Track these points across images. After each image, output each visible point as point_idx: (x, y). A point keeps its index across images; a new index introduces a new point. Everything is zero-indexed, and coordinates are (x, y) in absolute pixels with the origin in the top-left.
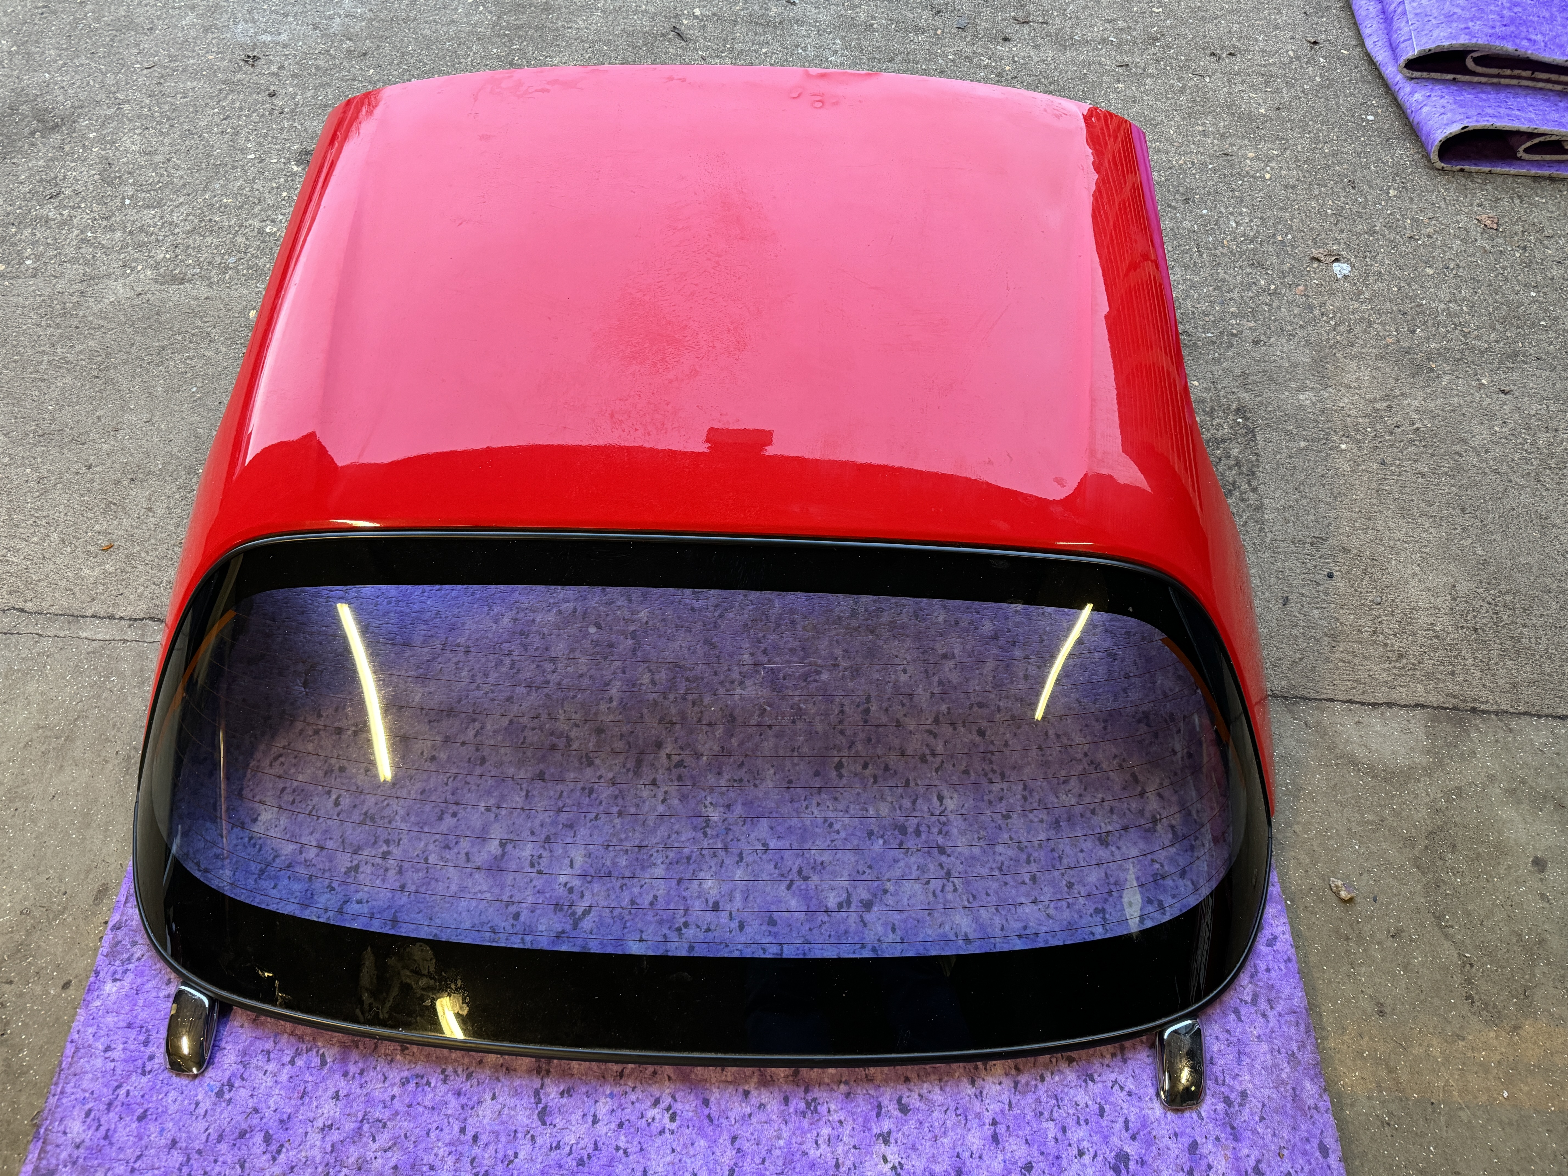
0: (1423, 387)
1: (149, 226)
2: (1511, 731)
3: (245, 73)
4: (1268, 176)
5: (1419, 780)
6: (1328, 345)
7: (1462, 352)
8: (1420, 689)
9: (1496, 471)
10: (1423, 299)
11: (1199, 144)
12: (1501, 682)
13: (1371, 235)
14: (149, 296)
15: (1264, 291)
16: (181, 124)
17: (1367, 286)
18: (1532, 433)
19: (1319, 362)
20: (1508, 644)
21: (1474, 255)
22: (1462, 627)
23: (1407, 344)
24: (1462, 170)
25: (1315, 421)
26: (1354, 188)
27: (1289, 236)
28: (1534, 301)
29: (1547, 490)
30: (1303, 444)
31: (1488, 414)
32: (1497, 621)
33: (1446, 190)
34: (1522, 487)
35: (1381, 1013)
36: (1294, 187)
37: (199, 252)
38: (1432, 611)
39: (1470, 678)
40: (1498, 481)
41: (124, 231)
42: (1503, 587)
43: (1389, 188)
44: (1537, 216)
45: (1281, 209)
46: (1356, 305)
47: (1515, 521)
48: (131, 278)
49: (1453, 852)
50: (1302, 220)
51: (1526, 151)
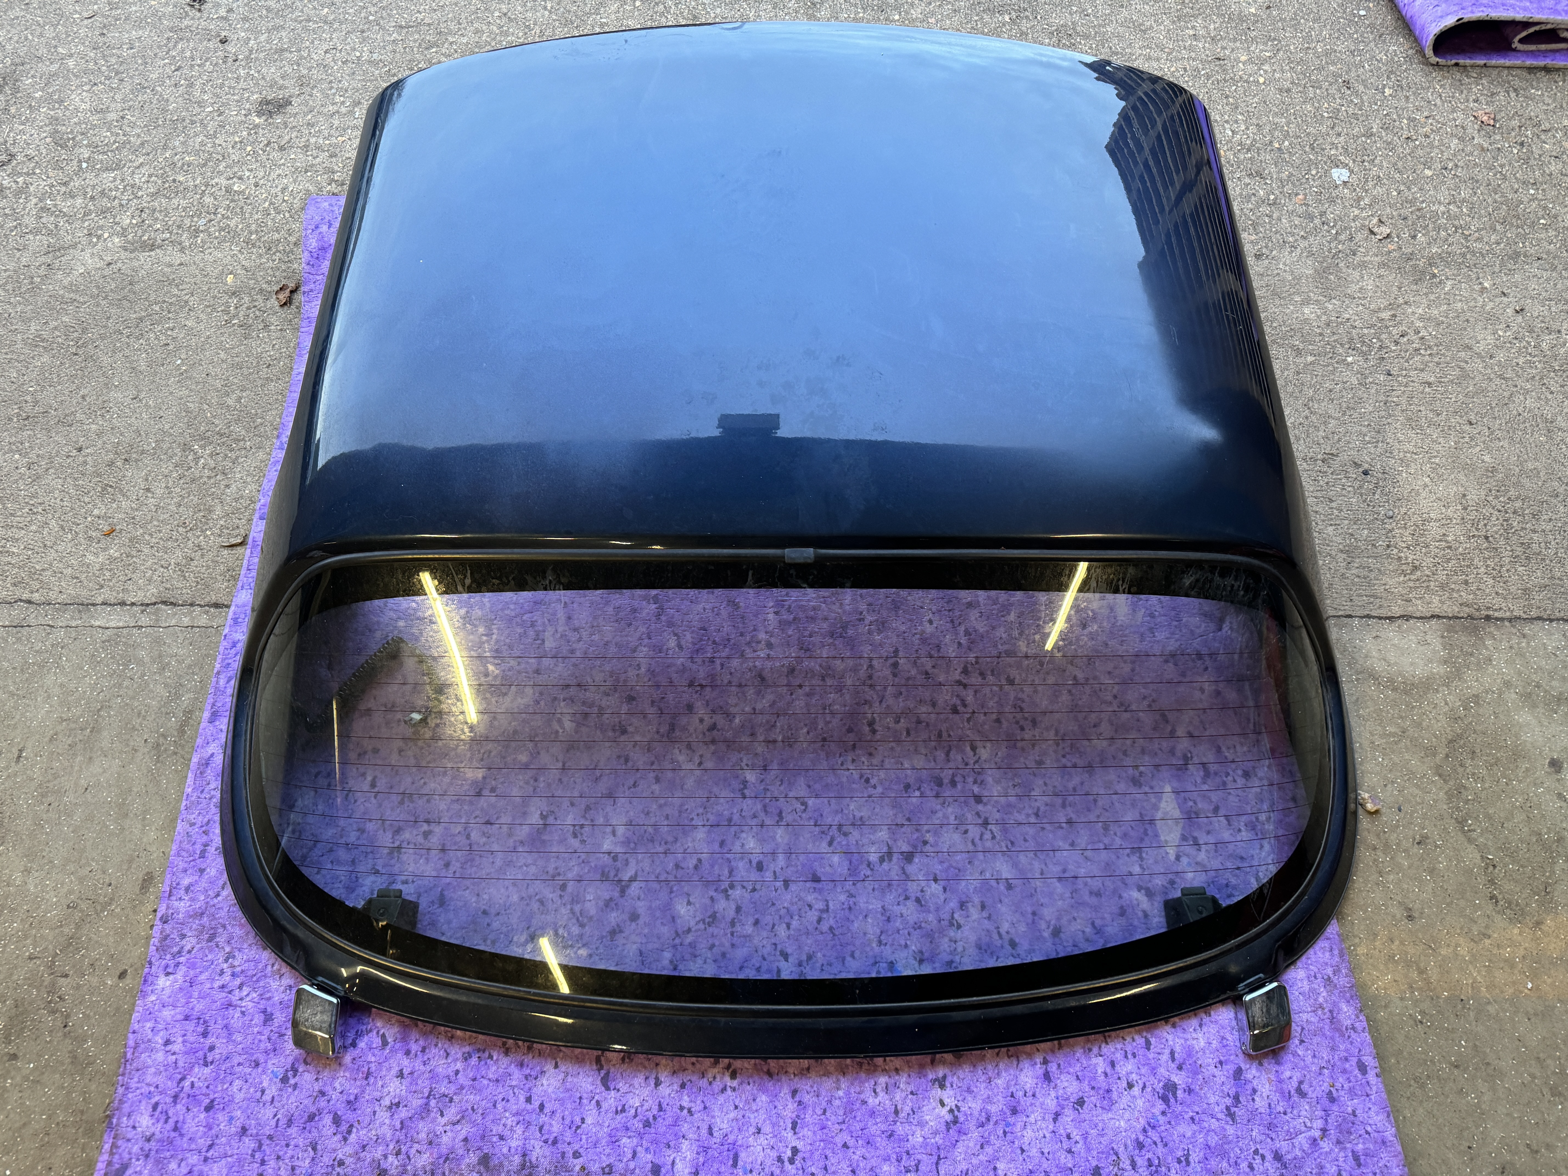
0: (1426, 294)
1: (111, 190)
2: (1524, 636)
3: (193, 19)
4: (1261, 80)
5: (1437, 691)
6: (1331, 255)
7: (1464, 255)
8: (1436, 600)
9: (1502, 377)
10: (1423, 202)
11: (1191, 49)
12: (1513, 589)
13: (1368, 137)
14: (119, 265)
15: (1263, 202)
16: (131, 77)
17: (1366, 191)
18: (1534, 335)
19: (1322, 273)
20: (1519, 550)
21: (1471, 154)
22: (1474, 536)
23: (1410, 250)
24: (1457, 65)
25: (1321, 334)
26: (1349, 88)
27: (1286, 143)
28: (1533, 199)
29: (1552, 393)
30: (1310, 359)
31: (1491, 319)
32: (1507, 527)
33: (1441, 86)
34: (1528, 392)
35: (1410, 918)
36: (1288, 90)
37: (166, 216)
38: (1444, 522)
39: (1483, 586)
40: (1503, 386)
41: (85, 198)
42: (1512, 493)
43: (1384, 86)
44: (1533, 110)
45: (1276, 114)
46: (1357, 212)
47: (1522, 426)
48: (99, 246)
49: (1473, 759)
50: (1298, 125)
51: (1521, 41)
